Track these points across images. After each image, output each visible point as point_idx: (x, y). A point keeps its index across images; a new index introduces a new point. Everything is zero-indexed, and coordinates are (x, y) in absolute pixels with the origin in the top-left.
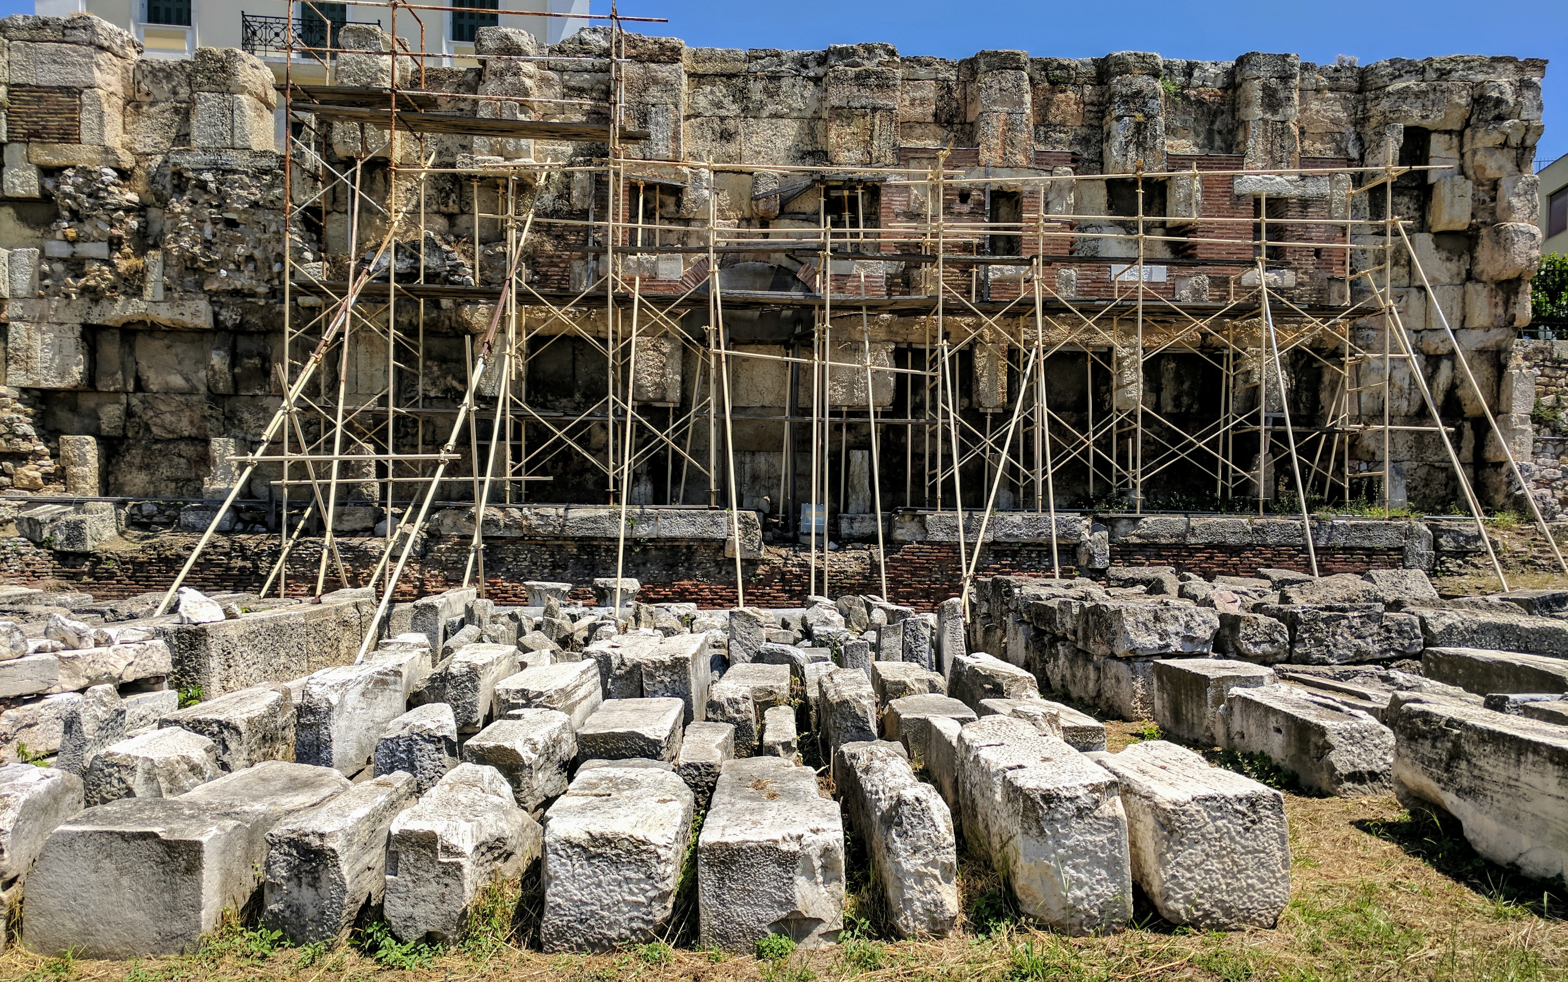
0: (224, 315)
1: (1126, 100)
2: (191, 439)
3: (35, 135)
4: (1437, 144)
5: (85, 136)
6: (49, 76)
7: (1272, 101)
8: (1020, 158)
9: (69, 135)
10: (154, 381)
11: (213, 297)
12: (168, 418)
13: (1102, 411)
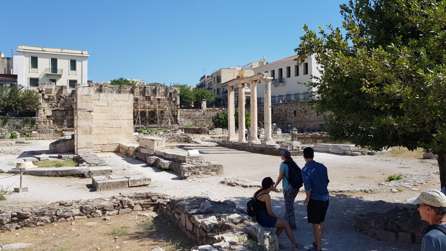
0: (65, 109)
1: (147, 90)
2: (61, 120)
3: (48, 93)
4: (172, 94)
5: (52, 93)
6: (49, 88)
7: (159, 91)
8: (138, 95)
9: (51, 93)
10: (57, 115)
11: (65, 107)
12: (58, 118)
13: (145, 116)
